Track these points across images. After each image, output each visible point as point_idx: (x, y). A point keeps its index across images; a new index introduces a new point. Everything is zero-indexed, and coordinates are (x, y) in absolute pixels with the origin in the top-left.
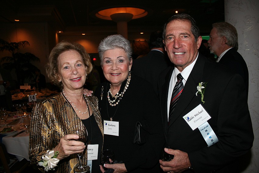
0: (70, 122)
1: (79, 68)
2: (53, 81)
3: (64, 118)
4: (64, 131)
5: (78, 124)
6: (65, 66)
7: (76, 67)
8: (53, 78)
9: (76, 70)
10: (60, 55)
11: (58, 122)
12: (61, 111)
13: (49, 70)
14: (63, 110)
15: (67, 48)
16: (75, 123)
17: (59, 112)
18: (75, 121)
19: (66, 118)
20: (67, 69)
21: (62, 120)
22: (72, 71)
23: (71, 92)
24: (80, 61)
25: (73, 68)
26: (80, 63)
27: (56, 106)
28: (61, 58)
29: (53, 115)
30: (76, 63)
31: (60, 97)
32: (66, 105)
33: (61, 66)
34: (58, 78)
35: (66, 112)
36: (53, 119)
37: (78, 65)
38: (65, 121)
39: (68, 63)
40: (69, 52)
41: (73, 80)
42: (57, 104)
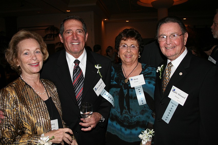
0: (32, 101)
1: (38, 55)
2: (12, 65)
3: (26, 98)
4: (28, 110)
5: (39, 102)
6: (25, 52)
7: (35, 54)
8: (12, 62)
9: (35, 56)
10: (20, 42)
11: (22, 102)
12: (22, 93)
13: (9, 54)
14: (24, 91)
15: (28, 37)
16: (37, 101)
17: (21, 94)
18: (36, 99)
19: (28, 98)
20: (27, 55)
21: (25, 100)
22: (31, 57)
23: (29, 75)
24: (39, 49)
25: (32, 55)
26: (39, 50)
27: (17, 89)
28: (21, 45)
29: (17, 97)
30: (35, 50)
31: (19, 81)
32: (26, 87)
33: (22, 52)
34: (17, 63)
35: (27, 93)
36: (17, 101)
37: (37, 52)
38: (28, 101)
39: (29, 50)
40: (29, 40)
41: (32, 65)
42: (18, 87)
